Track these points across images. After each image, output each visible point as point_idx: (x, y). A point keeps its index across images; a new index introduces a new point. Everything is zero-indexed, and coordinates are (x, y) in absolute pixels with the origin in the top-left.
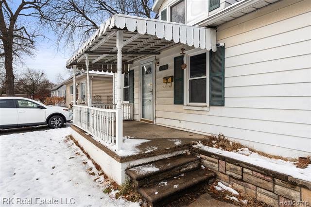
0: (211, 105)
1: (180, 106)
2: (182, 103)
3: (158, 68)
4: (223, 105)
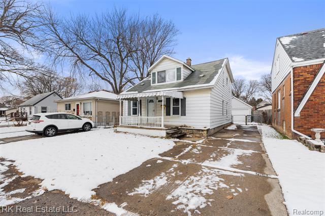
0: (181, 115)
1: (169, 116)
2: (170, 115)
3: (157, 101)
4: (185, 115)
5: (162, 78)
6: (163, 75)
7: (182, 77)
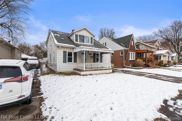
2: (95, 62)
4: (102, 62)
5: (82, 40)
6: (82, 38)
7: (93, 43)
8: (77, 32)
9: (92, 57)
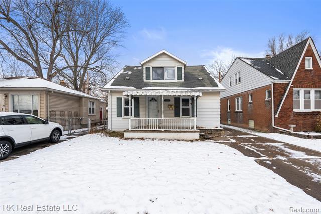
0: (192, 116)
2: (179, 116)
5: (158, 75)
6: (159, 72)
7: (183, 78)
8: (148, 62)
9: (171, 106)
